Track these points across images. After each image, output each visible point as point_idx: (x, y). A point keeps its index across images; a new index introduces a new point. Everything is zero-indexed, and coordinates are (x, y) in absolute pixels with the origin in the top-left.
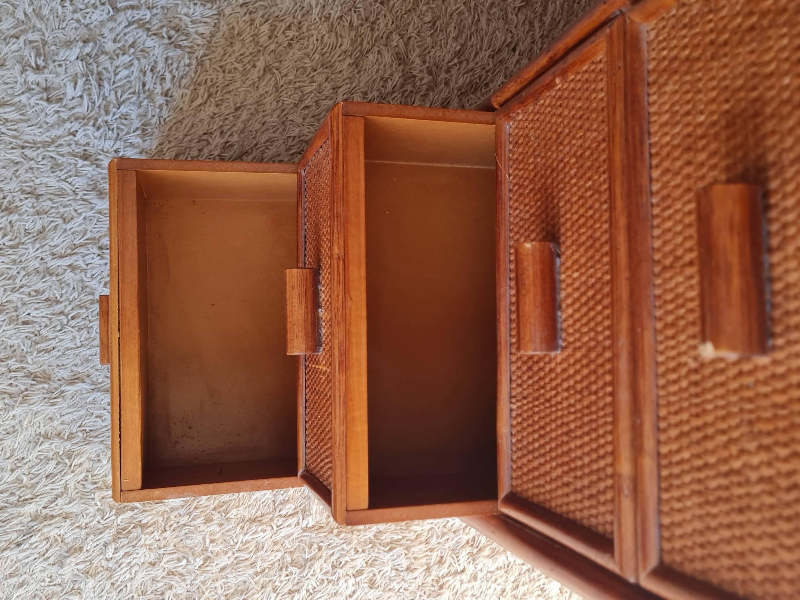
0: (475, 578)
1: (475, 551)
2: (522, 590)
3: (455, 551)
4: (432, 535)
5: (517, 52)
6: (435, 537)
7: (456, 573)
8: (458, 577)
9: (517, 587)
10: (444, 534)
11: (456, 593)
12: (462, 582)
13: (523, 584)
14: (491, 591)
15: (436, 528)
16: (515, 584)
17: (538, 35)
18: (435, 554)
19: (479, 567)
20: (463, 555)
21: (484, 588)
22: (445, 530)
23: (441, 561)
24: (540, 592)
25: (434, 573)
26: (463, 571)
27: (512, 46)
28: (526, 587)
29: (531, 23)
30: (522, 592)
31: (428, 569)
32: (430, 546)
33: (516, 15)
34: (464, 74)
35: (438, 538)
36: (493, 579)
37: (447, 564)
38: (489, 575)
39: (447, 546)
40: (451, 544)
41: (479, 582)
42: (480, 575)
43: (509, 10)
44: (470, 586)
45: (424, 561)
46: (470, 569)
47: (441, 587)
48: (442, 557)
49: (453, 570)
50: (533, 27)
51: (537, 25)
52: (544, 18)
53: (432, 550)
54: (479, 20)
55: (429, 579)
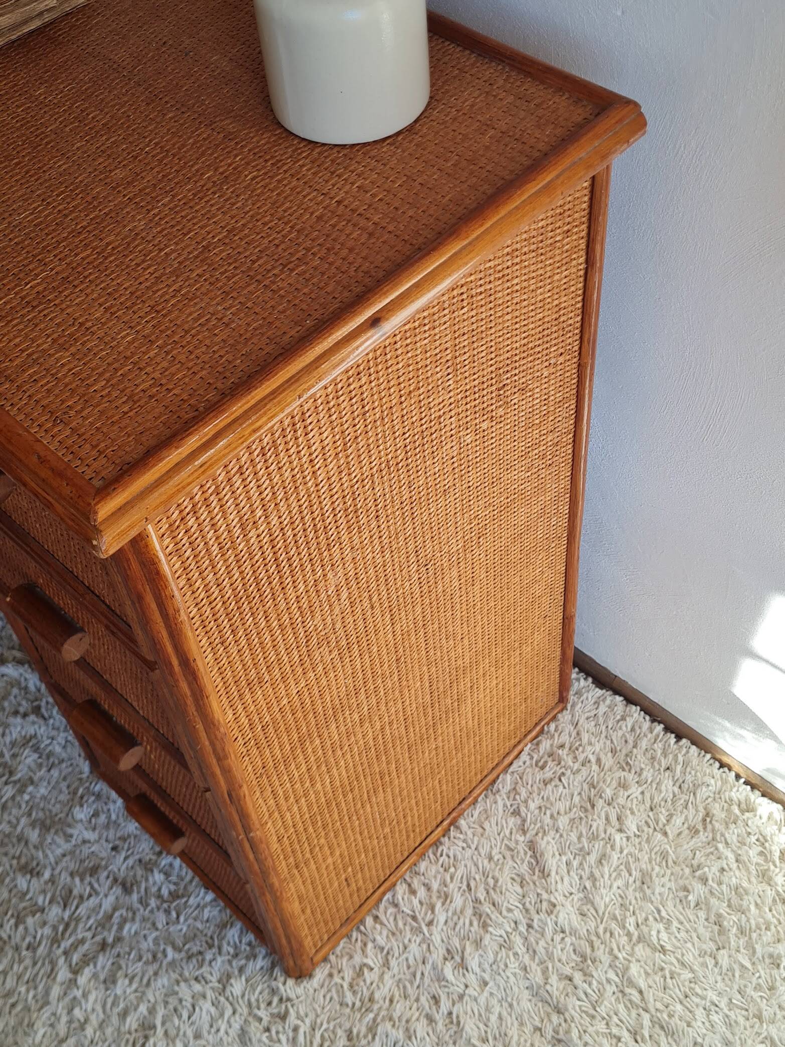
0: (484, 984)
1: (459, 959)
2: (541, 948)
3: (441, 979)
4: (405, 987)
6: (408, 985)
7: (461, 996)
9: (535, 952)
11: (480, 1015)
12: (475, 1000)
13: (537, 943)
14: (512, 979)
15: (402, 976)
16: (531, 952)
18: (423, 999)
19: (477, 970)
20: (451, 975)
21: (502, 984)
22: (412, 970)
24: (562, 935)
25: (439, 1018)
26: (466, 988)
30: (543, 951)
31: (431, 1020)
32: (412, 998)
35: (412, 983)
36: (502, 966)
37: (444, 998)
38: (494, 967)
39: (427, 980)
40: (429, 975)
41: (491, 984)
42: (487, 977)
44: (486, 994)
46: (471, 978)
47: (458, 1023)
53: (417, 1000)
55: (440, 1026)
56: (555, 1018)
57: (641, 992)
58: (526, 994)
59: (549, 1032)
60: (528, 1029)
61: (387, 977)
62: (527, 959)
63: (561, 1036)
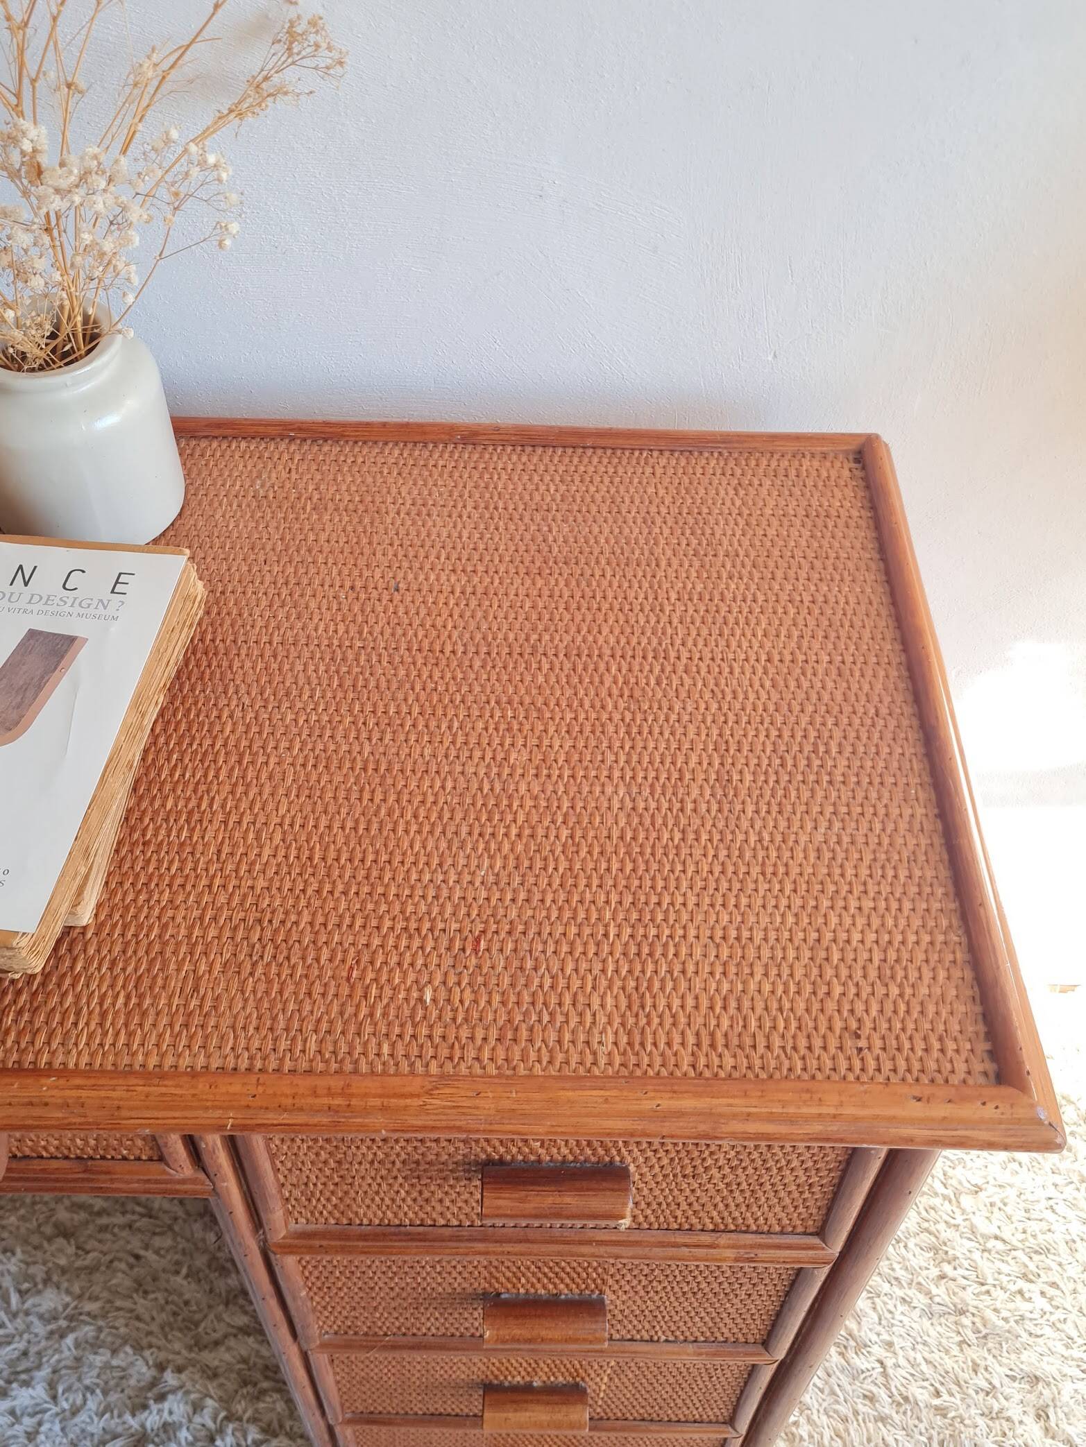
0: (890, 1345)
1: (852, 1343)
2: (900, 1273)
3: (857, 1375)
4: (836, 1411)
5: (142, 1253)
6: (837, 1407)
7: (885, 1374)
8: (890, 1371)
9: (896, 1279)
10: (833, 1393)
11: (912, 1375)
12: (897, 1366)
13: (893, 1270)
14: (906, 1320)
15: (825, 1404)
16: (893, 1282)
17: (119, 1219)
18: (860, 1408)
19: (874, 1338)
20: (860, 1363)
21: (902, 1331)
22: (827, 1391)
23: (871, 1398)
24: (902, 1245)
25: (888, 1410)
26: (882, 1363)
27: (132, 1260)
28: (896, 1266)
29: (104, 1229)
30: (903, 1272)
31: (883, 1419)
32: (850, 1415)
33: (88, 1252)
34: (166, 1338)
35: (837, 1402)
36: (889, 1316)
37: (874, 1389)
38: (884, 1322)
39: (848, 1388)
40: (845, 1381)
41: (895, 1340)
42: (885, 1337)
43: (79, 1263)
44: (900, 1353)
45: (870, 1425)
46: (878, 1351)
47: (906, 1399)
48: (865, 1396)
49: (881, 1380)
50: (107, 1226)
51: (104, 1220)
52: (96, 1209)
53: (856, 1413)
54: (89, 1314)
55: (897, 1418)
56: (966, 1321)
57: (996, 1238)
58: (926, 1323)
59: (972, 1337)
60: (955, 1350)
61: (815, 1417)
62: (900, 1293)
63: (984, 1331)
